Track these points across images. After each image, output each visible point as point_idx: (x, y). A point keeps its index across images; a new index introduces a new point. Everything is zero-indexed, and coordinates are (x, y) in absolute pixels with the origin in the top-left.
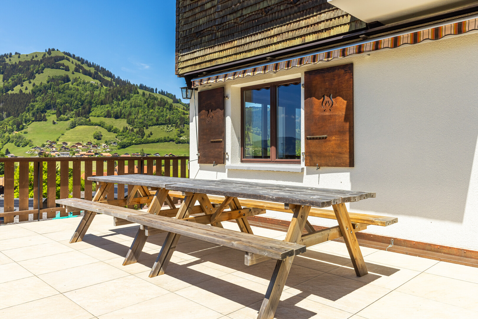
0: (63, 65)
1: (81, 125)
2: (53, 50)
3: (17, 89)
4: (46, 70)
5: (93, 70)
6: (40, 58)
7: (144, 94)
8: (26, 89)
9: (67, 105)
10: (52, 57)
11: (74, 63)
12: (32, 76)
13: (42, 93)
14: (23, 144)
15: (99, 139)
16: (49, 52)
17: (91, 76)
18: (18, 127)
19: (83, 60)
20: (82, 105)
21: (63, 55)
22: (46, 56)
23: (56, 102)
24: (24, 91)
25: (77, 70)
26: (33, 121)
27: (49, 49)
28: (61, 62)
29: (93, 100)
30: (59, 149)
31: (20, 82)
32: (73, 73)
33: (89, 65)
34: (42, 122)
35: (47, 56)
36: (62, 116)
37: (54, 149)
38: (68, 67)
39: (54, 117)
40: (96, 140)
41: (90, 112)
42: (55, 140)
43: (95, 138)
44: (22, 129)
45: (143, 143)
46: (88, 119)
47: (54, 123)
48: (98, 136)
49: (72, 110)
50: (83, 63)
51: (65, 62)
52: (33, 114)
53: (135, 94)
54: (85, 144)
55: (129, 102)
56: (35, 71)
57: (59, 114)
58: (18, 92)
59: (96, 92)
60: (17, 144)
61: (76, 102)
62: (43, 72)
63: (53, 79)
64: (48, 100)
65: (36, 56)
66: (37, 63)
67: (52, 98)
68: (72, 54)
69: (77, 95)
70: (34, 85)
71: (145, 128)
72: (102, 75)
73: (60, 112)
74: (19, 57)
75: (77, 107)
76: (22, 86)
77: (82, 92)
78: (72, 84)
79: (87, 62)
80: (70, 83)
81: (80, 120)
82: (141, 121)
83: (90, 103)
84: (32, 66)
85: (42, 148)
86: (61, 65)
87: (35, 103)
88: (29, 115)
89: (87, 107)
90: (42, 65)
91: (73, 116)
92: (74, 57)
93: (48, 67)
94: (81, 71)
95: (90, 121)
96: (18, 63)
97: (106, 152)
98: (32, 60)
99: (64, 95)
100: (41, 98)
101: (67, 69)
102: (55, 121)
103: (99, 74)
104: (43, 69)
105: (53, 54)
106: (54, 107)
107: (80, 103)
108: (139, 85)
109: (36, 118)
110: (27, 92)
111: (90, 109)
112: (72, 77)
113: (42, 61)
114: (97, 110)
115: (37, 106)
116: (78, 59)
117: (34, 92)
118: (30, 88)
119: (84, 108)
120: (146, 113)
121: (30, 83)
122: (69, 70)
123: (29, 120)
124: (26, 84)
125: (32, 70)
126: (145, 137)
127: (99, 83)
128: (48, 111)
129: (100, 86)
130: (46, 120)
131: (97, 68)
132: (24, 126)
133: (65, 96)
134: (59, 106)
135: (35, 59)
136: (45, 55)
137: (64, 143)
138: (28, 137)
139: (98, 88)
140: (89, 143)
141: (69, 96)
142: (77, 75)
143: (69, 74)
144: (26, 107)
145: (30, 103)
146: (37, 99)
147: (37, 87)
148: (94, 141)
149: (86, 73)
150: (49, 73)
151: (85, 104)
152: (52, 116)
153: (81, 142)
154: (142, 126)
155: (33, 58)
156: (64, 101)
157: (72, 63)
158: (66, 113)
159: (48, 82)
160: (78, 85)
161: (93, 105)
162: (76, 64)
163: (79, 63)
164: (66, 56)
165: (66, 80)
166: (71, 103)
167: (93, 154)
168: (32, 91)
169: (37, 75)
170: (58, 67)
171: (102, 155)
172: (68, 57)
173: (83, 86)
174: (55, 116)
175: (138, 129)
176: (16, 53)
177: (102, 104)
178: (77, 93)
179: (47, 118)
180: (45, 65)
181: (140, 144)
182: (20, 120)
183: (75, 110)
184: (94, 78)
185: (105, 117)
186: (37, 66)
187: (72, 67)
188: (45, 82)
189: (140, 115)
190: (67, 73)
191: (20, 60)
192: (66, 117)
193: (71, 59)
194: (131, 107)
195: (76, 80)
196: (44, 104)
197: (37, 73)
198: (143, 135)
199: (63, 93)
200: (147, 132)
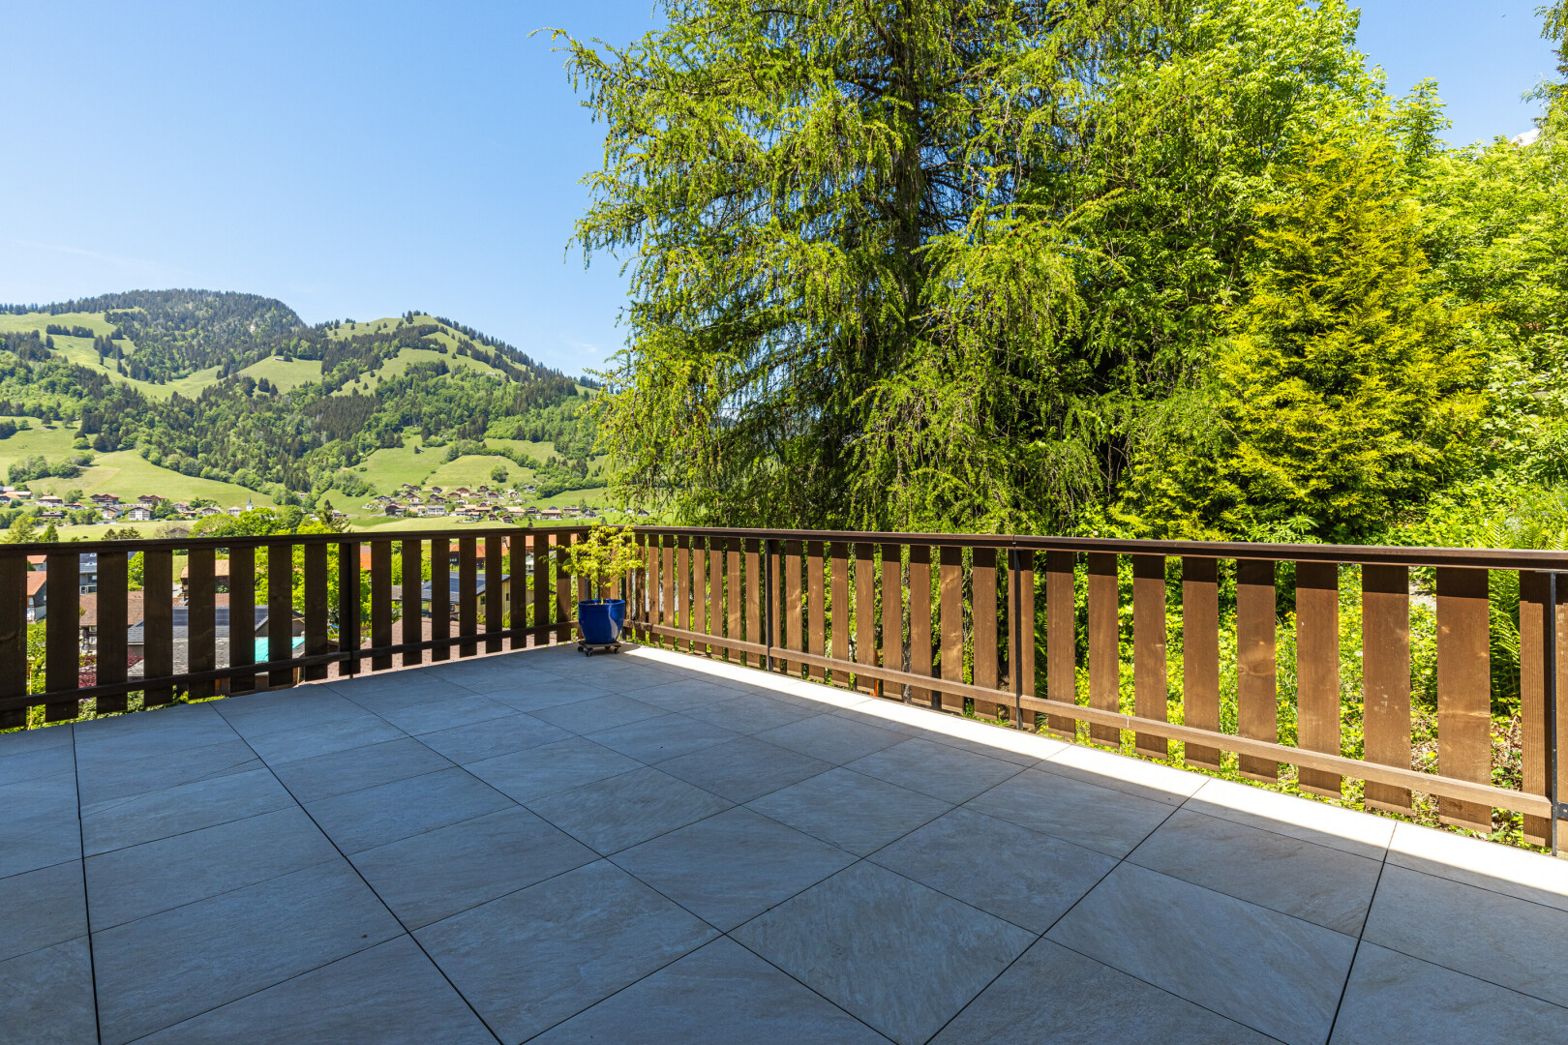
0: (436, 342)
1: (468, 454)
2: (418, 314)
3: (348, 388)
4: (403, 351)
5: (491, 351)
6: (391, 329)
7: (586, 396)
8: (366, 387)
9: (442, 416)
10: (414, 328)
11: (457, 338)
12: (376, 363)
13: (396, 395)
14: (358, 490)
15: (502, 480)
16: (410, 319)
17: (488, 363)
18: (349, 458)
19: (474, 333)
20: (469, 416)
21: (436, 323)
22: (404, 326)
23: (420, 411)
24: (361, 392)
25: (461, 352)
26: (378, 448)
27: (410, 313)
28: (431, 336)
29: (490, 408)
30: (425, 501)
31: (354, 374)
32: (454, 357)
33: (486, 342)
34: (395, 449)
35: (406, 325)
36: (433, 437)
37: (416, 501)
38: (444, 345)
39: (417, 441)
40: (495, 483)
41: (484, 429)
42: (419, 484)
43: (494, 478)
44: (358, 462)
45: (584, 488)
46: (481, 444)
47: (417, 451)
48: (500, 475)
49: (452, 427)
50: (473, 338)
51: (439, 336)
52: (379, 434)
53: (570, 394)
54: (474, 490)
55: (559, 411)
56: (381, 355)
57: (427, 433)
58: (349, 393)
59: (498, 393)
60: (347, 491)
61: (459, 411)
62: (396, 356)
63: (416, 368)
64: (406, 408)
65: (385, 326)
66: (386, 338)
67: (413, 404)
68: (452, 321)
69: (461, 398)
70: (380, 379)
71: (588, 459)
72: (509, 361)
73: (429, 429)
74: (353, 328)
75: (461, 420)
76: (358, 381)
77: (471, 392)
78: (453, 377)
79: (481, 336)
80: (448, 375)
81: (465, 444)
82: (581, 445)
83: (486, 413)
84: (377, 344)
85: (393, 499)
86: (431, 341)
87: (382, 414)
88: (370, 437)
89: (480, 421)
90: (396, 342)
91: (454, 437)
92: (456, 326)
93: (408, 346)
94: (469, 352)
95: (484, 446)
96: (350, 339)
97: (515, 505)
98: (376, 333)
99: (436, 398)
100: (392, 403)
101: (443, 350)
102: (420, 448)
103: (504, 357)
104: (398, 349)
105: (417, 322)
106: (417, 421)
107: (466, 413)
108: (579, 379)
109: (383, 442)
110: (367, 393)
111: (485, 423)
112: (451, 364)
113: (395, 335)
114: (500, 426)
115: (385, 420)
116: (465, 331)
117: (380, 394)
118: (374, 385)
119: (474, 423)
120: (591, 430)
121: (373, 375)
122: (446, 352)
123: (370, 447)
124: (365, 378)
125: (376, 351)
126: (588, 476)
127: (503, 374)
128: (406, 429)
129: (504, 381)
130: (402, 446)
131: (500, 347)
132: (360, 457)
133: (437, 401)
134: (426, 419)
135: (383, 331)
136: (401, 324)
137: (435, 489)
138: (366, 479)
139: (500, 385)
140: (484, 488)
141: (446, 401)
142: (461, 360)
143: (447, 358)
144: (364, 420)
145: (372, 413)
146: (386, 406)
147: (386, 383)
148: (493, 485)
149: (479, 356)
150: (409, 356)
151: (477, 414)
152: (412, 437)
153: (468, 487)
154: (583, 455)
155: (379, 329)
156: (435, 410)
157: (453, 337)
158: (441, 433)
159: (407, 374)
160: (462, 380)
161: (491, 416)
162: (460, 341)
163: (466, 338)
164: (440, 325)
165: (440, 369)
166: (449, 414)
167: (490, 508)
168: (377, 391)
169: (386, 361)
170: (425, 346)
171: (506, 510)
172: (445, 327)
173: (473, 381)
174: (419, 437)
175: (575, 461)
176: (348, 321)
177: (508, 413)
178: (460, 394)
179: (404, 441)
180: (400, 341)
181: (579, 489)
182: (352, 446)
183: (457, 426)
184: (494, 366)
185: (514, 439)
186: (387, 345)
187: (453, 346)
188: (401, 375)
189: (580, 434)
190: (443, 357)
191: (355, 332)
192: (440, 440)
193: (451, 330)
194: (562, 420)
195: (458, 370)
196: (398, 416)
197: (385, 357)
198: (585, 472)
199: (434, 394)
200: (592, 466)
